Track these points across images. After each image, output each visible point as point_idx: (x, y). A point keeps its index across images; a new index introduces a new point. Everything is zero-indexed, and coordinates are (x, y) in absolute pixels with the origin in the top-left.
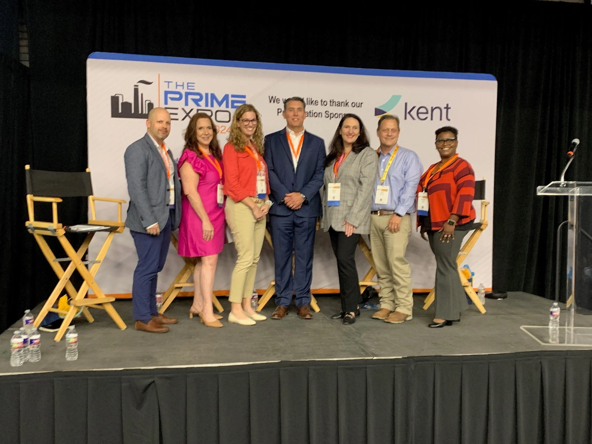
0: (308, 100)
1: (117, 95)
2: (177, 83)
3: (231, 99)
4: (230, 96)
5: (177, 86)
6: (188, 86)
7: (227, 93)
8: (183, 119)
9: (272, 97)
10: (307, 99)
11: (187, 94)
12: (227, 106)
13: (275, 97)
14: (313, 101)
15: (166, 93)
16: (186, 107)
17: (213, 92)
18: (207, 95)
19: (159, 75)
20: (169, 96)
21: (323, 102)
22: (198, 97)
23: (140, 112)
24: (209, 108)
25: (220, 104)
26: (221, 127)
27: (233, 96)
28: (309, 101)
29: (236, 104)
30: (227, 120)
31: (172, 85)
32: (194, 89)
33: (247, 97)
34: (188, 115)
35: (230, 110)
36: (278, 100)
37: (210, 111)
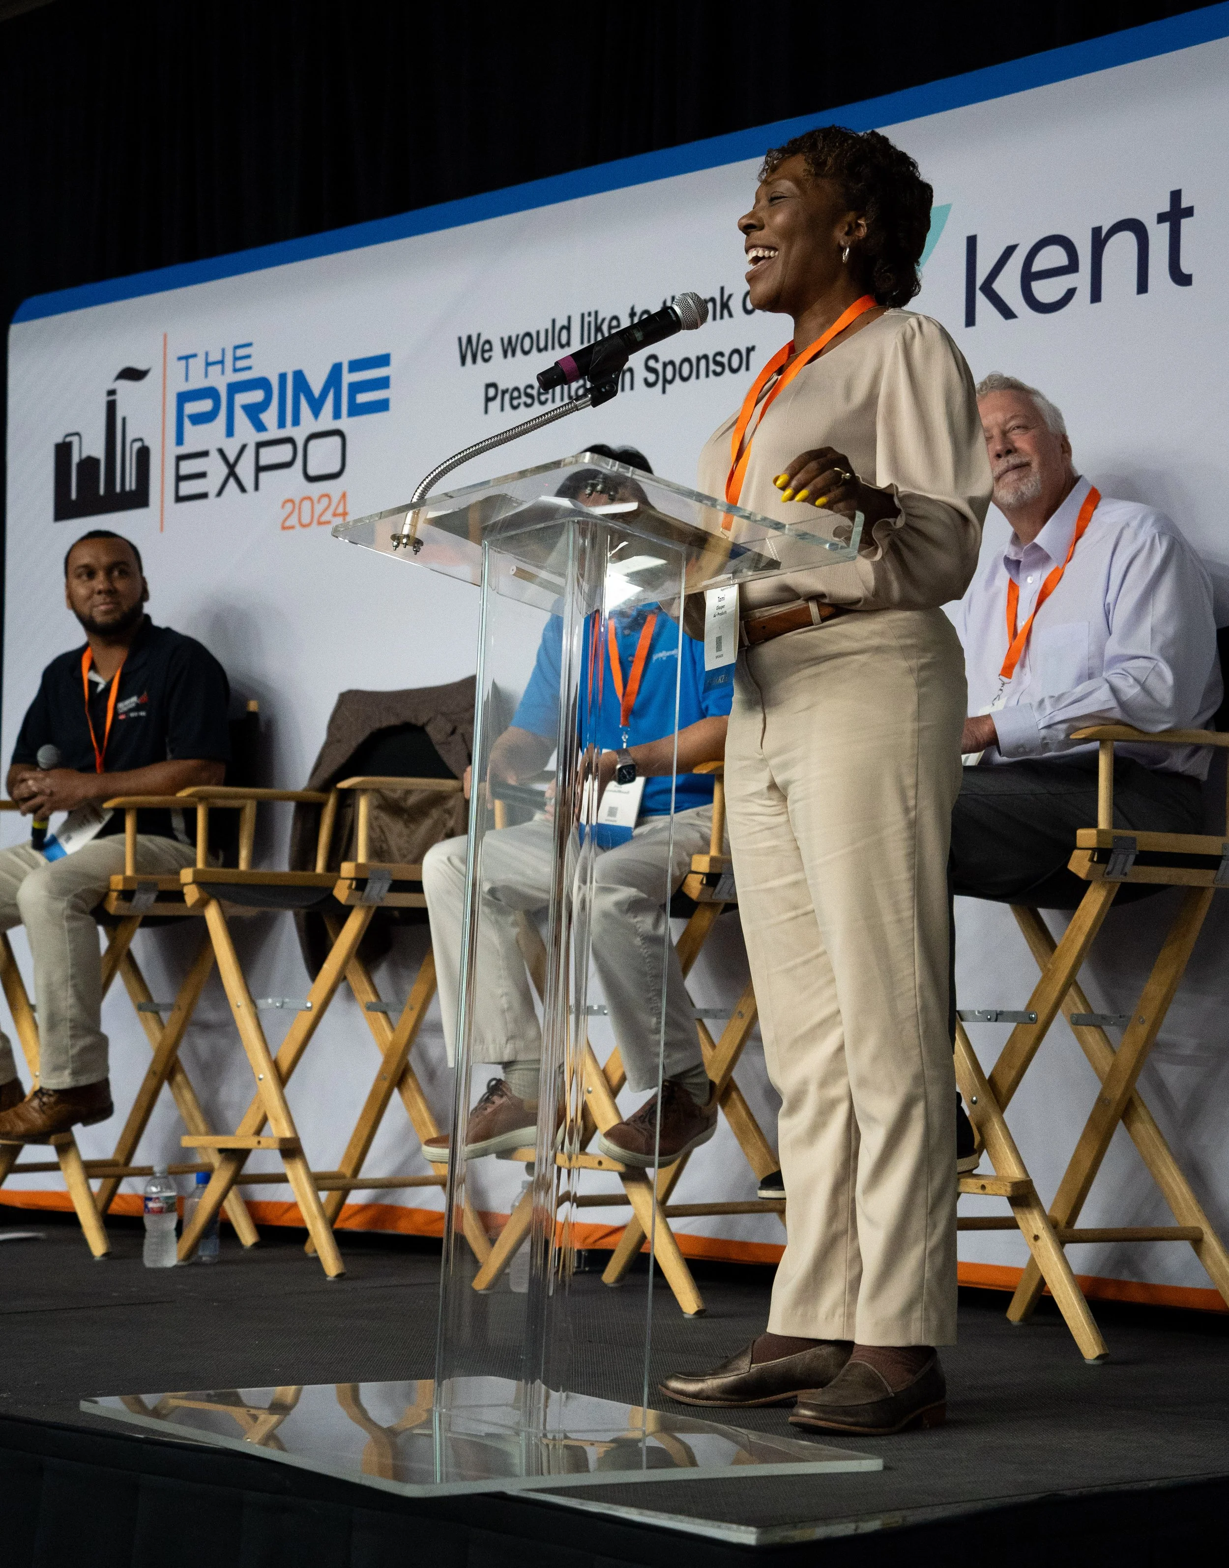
0: (587, 319)
1: (68, 439)
2: (207, 354)
3: (348, 378)
4: (345, 368)
5: (208, 364)
6: (236, 359)
7: (337, 361)
8: (219, 494)
9: (469, 339)
10: (583, 315)
11: (234, 388)
12: (337, 415)
13: (479, 335)
14: (603, 320)
15: (184, 398)
16: (231, 440)
17: (297, 368)
18: (283, 377)
19: (165, 336)
20: (192, 408)
22: (257, 396)
23: (118, 489)
24: (289, 431)
25: (316, 408)
26: (319, 501)
27: (356, 365)
28: (589, 323)
29: (362, 398)
30: (336, 468)
31: (197, 365)
32: (249, 368)
33: (393, 360)
34: (232, 473)
35: (345, 423)
36: (487, 347)
37: (290, 440)
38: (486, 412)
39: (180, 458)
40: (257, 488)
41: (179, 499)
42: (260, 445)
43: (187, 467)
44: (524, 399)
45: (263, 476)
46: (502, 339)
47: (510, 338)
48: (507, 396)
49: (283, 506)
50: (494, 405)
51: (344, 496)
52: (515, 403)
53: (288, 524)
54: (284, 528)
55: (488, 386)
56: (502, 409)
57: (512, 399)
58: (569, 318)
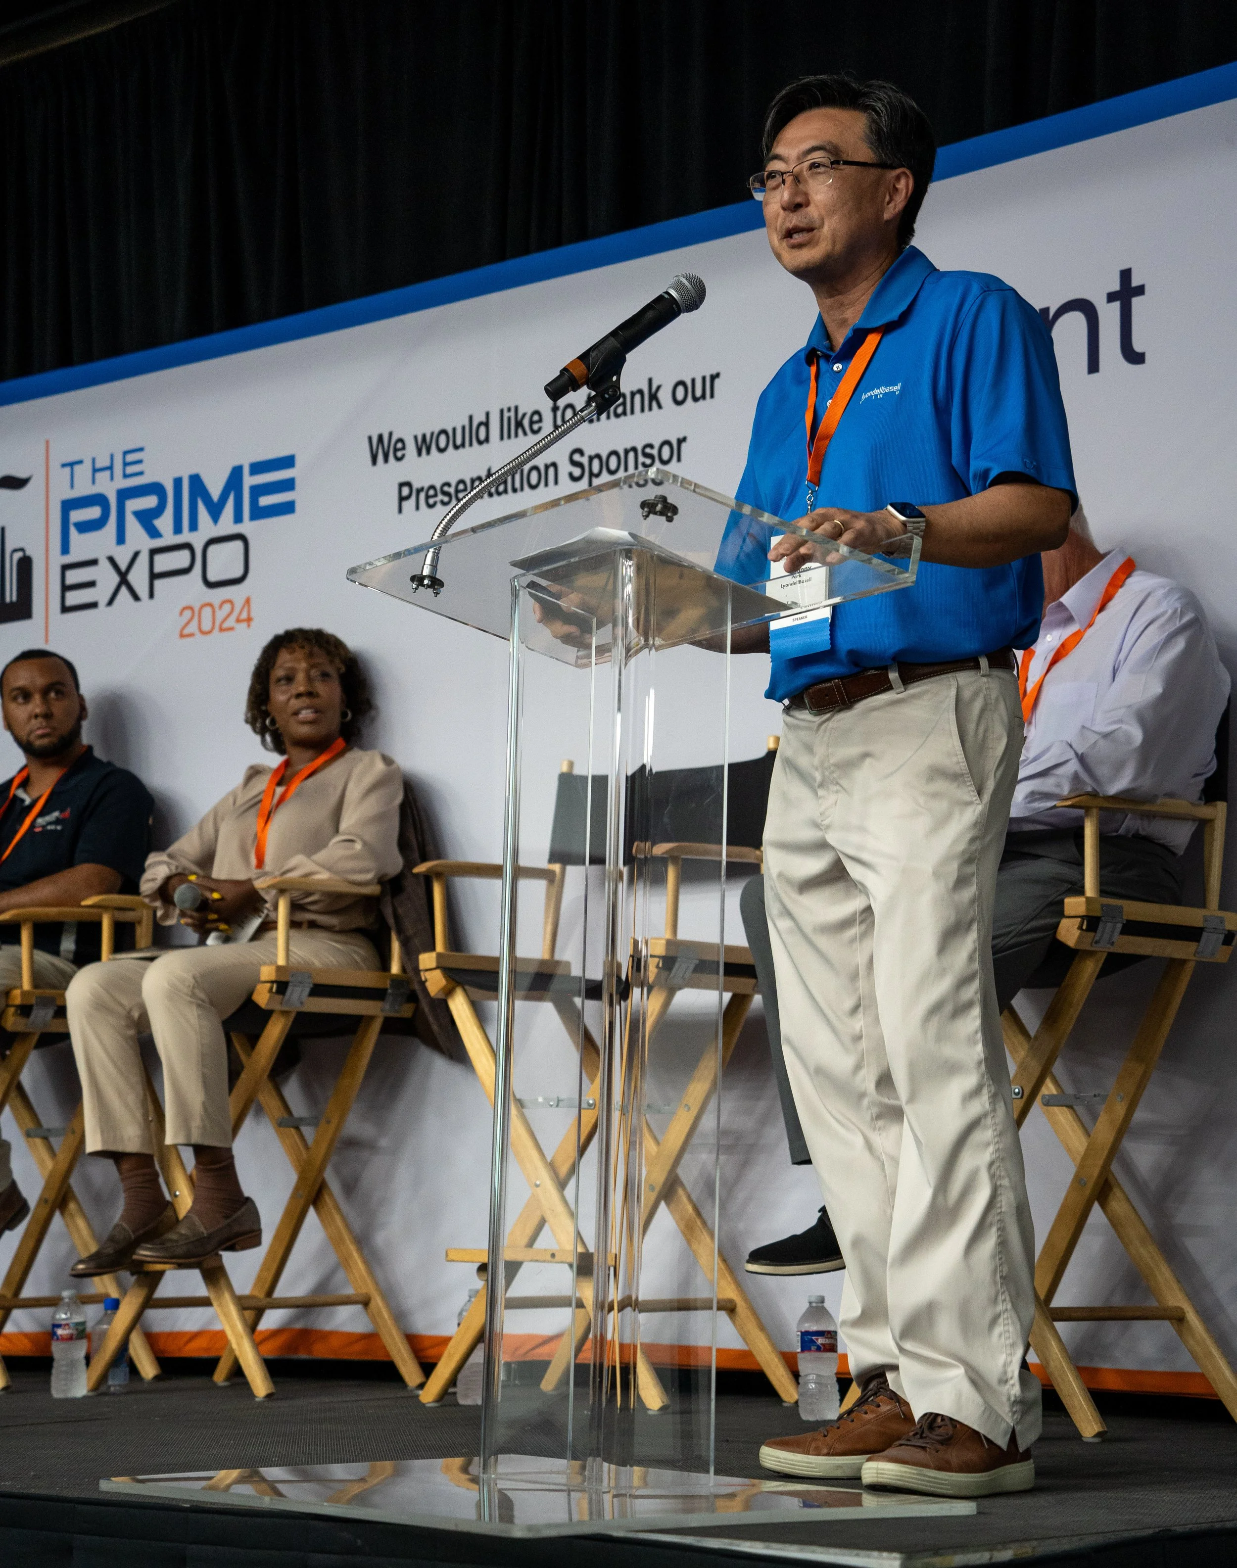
0: (506, 415)
2: (94, 460)
3: (249, 481)
4: (246, 471)
5: (95, 470)
6: (126, 464)
7: (237, 463)
8: (110, 602)
9: (380, 438)
10: (502, 411)
11: (124, 495)
12: (238, 518)
13: (391, 434)
14: (524, 415)
15: (68, 506)
16: (122, 547)
17: (193, 471)
18: (178, 482)
19: (47, 442)
20: (78, 516)
21: (559, 413)
22: (150, 502)
24: (186, 536)
25: (215, 512)
27: (258, 468)
28: (509, 419)
29: (265, 501)
30: (238, 573)
31: (83, 472)
32: (141, 473)
33: (298, 462)
34: (124, 579)
35: (247, 527)
36: (399, 445)
37: (188, 546)
38: (400, 511)
39: (65, 568)
40: (151, 595)
41: (65, 609)
42: (153, 552)
43: (73, 577)
44: (440, 497)
45: (158, 583)
46: (416, 438)
47: (424, 436)
48: (422, 496)
49: (181, 613)
50: (409, 505)
51: (248, 601)
52: (431, 501)
53: (186, 632)
54: (182, 636)
55: (401, 485)
56: (417, 508)
57: (428, 497)
58: (488, 414)
